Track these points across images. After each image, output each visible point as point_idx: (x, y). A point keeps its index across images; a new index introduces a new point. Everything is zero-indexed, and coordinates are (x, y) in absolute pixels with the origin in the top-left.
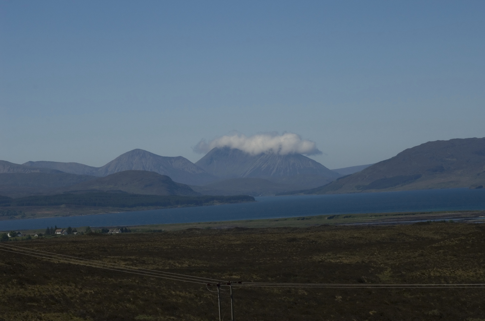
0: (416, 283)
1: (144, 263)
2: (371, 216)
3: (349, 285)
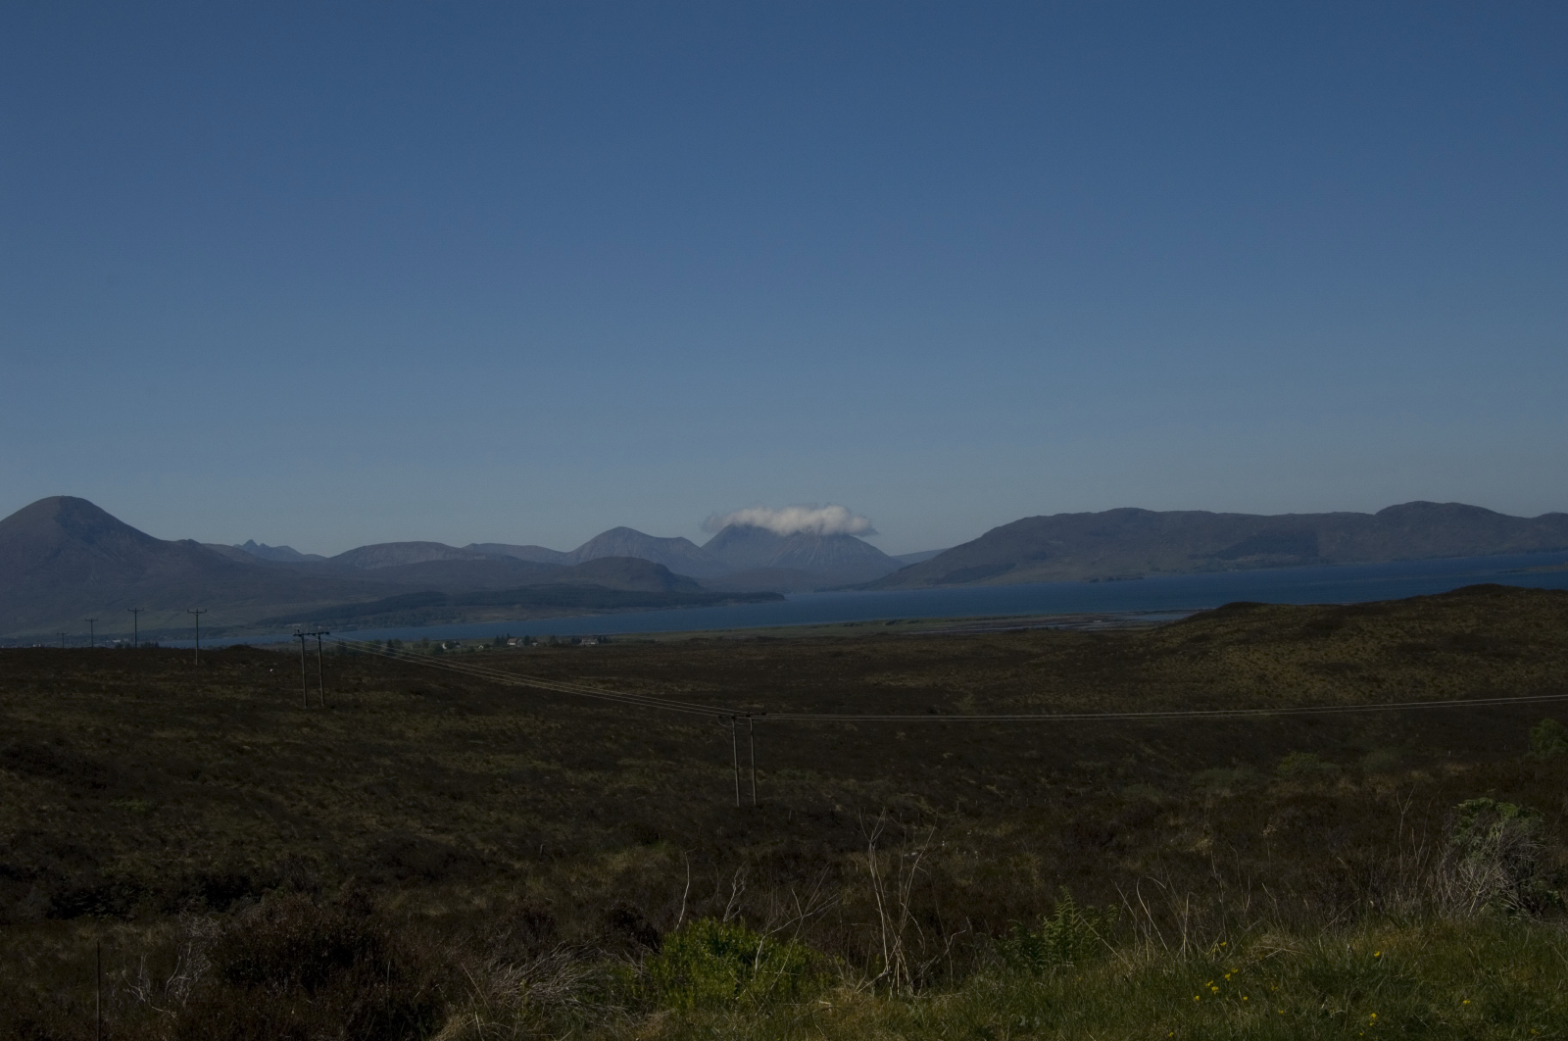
0: (1008, 714)
1: (630, 686)
2: (946, 621)
3: (916, 717)
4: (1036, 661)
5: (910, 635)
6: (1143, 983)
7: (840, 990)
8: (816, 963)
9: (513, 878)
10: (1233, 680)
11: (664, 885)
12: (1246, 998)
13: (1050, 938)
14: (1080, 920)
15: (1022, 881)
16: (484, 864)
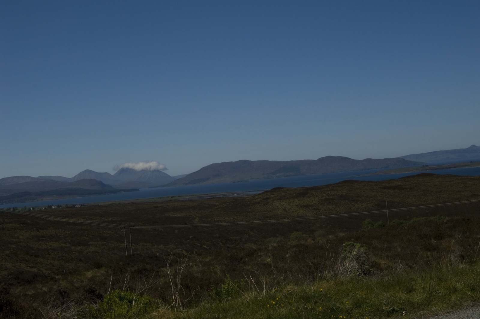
0: (209, 223)
1: (91, 219)
2: (190, 196)
3: (181, 225)
4: (217, 207)
5: (179, 200)
6: (252, 302)
7: (160, 309)
8: (152, 302)
9: (56, 281)
10: (276, 211)
11: (104, 280)
12: (283, 305)
13: (224, 290)
14: (233, 285)
15: (215, 274)
16: (46, 277)
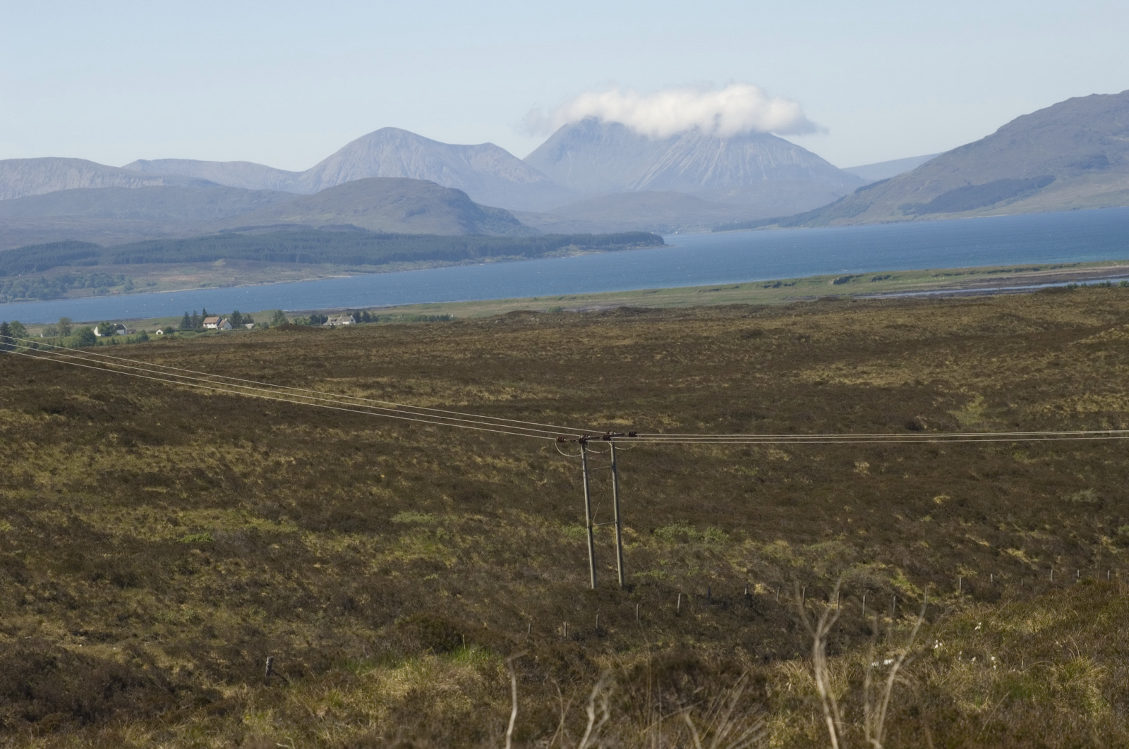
0: (1043, 428)
1: (409, 391)
2: (937, 276)
3: (887, 436)
4: (1089, 340)
5: (875, 300)
9: (222, 712)
11: (474, 716)
15: (1072, 706)
16: (172, 691)
